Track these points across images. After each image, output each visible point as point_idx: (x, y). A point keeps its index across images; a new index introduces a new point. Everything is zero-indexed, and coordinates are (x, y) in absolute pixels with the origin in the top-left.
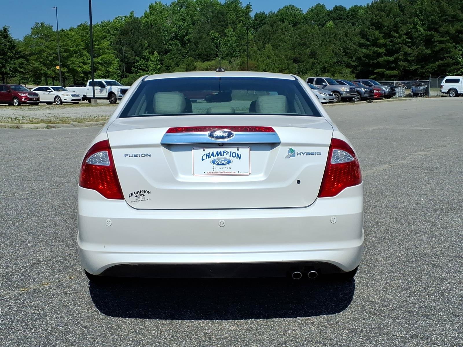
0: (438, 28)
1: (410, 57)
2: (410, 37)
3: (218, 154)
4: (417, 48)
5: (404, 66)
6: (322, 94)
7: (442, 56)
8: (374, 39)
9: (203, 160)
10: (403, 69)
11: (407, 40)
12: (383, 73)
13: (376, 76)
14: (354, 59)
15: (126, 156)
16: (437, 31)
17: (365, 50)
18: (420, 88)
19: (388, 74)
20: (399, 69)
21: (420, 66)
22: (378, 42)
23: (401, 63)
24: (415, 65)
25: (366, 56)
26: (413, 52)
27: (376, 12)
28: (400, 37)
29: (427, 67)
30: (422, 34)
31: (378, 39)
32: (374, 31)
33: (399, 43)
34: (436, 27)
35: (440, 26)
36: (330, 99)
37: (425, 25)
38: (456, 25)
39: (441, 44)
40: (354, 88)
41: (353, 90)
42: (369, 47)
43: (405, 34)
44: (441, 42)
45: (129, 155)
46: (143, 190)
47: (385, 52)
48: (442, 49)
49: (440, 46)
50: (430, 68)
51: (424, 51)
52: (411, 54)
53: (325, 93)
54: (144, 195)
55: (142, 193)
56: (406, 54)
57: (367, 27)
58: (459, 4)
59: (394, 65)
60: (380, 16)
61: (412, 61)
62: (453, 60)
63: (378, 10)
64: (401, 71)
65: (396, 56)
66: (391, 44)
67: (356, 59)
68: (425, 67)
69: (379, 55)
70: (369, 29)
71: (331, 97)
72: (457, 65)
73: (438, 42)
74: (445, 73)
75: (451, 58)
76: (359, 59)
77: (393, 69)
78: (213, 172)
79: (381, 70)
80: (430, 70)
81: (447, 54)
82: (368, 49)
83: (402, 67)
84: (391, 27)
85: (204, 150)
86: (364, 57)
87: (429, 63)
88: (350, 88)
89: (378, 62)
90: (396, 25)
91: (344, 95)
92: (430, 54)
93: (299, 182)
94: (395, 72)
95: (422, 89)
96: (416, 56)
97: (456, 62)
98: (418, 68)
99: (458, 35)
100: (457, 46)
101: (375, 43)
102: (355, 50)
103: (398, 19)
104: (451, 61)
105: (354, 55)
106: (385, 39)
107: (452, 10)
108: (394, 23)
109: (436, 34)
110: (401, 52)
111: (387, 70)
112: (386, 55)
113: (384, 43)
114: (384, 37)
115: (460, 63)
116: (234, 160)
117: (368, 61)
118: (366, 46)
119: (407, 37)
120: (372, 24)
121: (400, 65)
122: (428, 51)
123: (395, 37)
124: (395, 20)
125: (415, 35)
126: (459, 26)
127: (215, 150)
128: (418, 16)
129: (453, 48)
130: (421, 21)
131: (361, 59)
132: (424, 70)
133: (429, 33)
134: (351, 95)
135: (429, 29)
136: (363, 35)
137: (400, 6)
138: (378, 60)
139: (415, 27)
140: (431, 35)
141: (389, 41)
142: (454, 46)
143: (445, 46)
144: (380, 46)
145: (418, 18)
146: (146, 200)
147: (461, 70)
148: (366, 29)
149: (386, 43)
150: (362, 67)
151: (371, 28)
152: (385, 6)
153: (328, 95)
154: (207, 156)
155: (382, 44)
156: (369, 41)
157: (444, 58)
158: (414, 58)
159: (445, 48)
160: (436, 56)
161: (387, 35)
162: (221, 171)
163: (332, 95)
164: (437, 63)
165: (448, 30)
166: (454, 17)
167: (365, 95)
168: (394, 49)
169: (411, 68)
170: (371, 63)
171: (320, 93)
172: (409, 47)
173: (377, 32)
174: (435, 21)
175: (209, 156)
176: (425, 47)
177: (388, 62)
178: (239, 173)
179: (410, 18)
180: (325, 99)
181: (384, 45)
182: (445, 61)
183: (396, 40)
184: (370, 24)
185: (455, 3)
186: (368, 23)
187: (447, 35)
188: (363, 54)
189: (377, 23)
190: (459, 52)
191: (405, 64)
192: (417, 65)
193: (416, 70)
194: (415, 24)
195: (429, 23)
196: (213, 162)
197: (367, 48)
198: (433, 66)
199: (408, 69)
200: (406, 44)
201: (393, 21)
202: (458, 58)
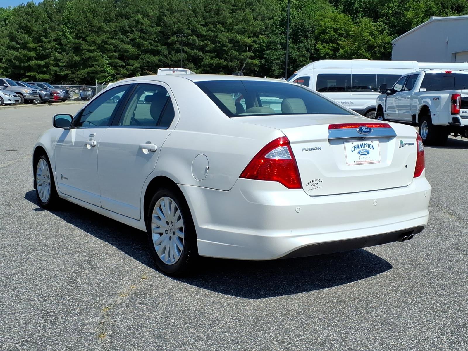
0: (86, 37)
1: (61, 63)
2: (60, 44)
3: (362, 146)
4: (67, 54)
5: (56, 71)
6: (7, 95)
7: (90, 64)
8: (24, 42)
9: (352, 151)
10: (54, 74)
11: (57, 46)
12: (35, 76)
13: (27, 79)
14: (4, 61)
15: (303, 150)
16: (84, 39)
17: (15, 53)
18: (87, 92)
19: (40, 78)
20: (50, 74)
21: (70, 72)
22: (28, 45)
23: (52, 68)
24: (66, 71)
25: (17, 58)
26: (64, 58)
27: (24, 16)
28: (49, 42)
29: (77, 73)
30: (71, 42)
31: (27, 43)
32: (24, 35)
33: (49, 49)
34: (84, 36)
35: (87, 36)
36: (16, 101)
37: (73, 33)
38: (102, 36)
39: (89, 52)
40: (36, 90)
41: (35, 92)
42: (19, 50)
43: (54, 40)
44: (88, 51)
45: (306, 149)
46: (317, 179)
47: (35, 56)
48: (90, 57)
49: (88, 55)
50: (80, 74)
51: (74, 57)
52: (61, 59)
53: (9, 95)
54: (317, 184)
55: (316, 182)
56: (56, 59)
57: (16, 30)
58: (104, 17)
59: (45, 69)
60: (28, 21)
61: (63, 66)
62: (101, 68)
63: (26, 14)
64: (52, 75)
65: (47, 60)
66: (41, 48)
67: (6, 60)
68: (75, 73)
69: (30, 59)
70: (18, 32)
71: (16, 99)
72: (104, 72)
73: (86, 51)
74: (94, 80)
75: (99, 66)
76: (9, 61)
77: (44, 73)
78: (360, 161)
79: (32, 73)
80: (80, 76)
81: (95, 62)
82: (18, 52)
83: (53, 71)
84: (40, 32)
85: (352, 143)
86: (14, 59)
87: (79, 69)
88: (33, 90)
89: (29, 65)
90: (45, 30)
91: (26, 97)
92: (79, 61)
93: (406, 166)
94: (47, 76)
95: (89, 94)
96: (66, 62)
97: (103, 70)
98: (69, 73)
99: (104, 45)
100: (103, 55)
101: (25, 47)
102: (5, 51)
103: (47, 25)
104: (99, 69)
105: (4, 56)
106: (35, 43)
107: (97, 22)
108: (43, 28)
109: (84, 43)
110: (52, 57)
111: (39, 73)
112: (36, 59)
113: (34, 47)
114: (34, 42)
115: (107, 71)
116: (371, 150)
117: (19, 64)
118: (16, 49)
119: (56, 43)
120: (21, 27)
121: (51, 70)
122: (78, 58)
123: (45, 43)
124: (43, 25)
125: (64, 41)
126: (104, 37)
127: (359, 143)
128: (66, 25)
129: (99, 57)
130: (69, 30)
131: (12, 62)
132: (74, 76)
133: (77, 41)
134: (34, 97)
135: (77, 38)
136: (12, 38)
137: (48, 13)
138: (29, 63)
139: (64, 35)
140: (80, 43)
141: (39, 46)
142: (101, 55)
143: (93, 55)
144: (30, 49)
145: (67, 26)
146: (319, 187)
147: (108, 77)
148: (15, 32)
149: (36, 48)
150: (13, 70)
151: (19, 31)
152: (33, 12)
153: (13, 97)
154: (355, 148)
155: (32, 48)
156: (18, 43)
157: (93, 65)
158: (64, 64)
159: (93, 57)
160: (85, 63)
161: (37, 40)
162: (364, 160)
163: (17, 97)
164: (87, 70)
165: (94, 39)
166: (99, 28)
167: (46, 98)
168: (44, 53)
169: (62, 74)
170: (22, 66)
171: (5, 94)
172: (60, 53)
173: (26, 36)
174: (82, 31)
175: (356, 148)
176: (74, 54)
177: (39, 66)
178: (374, 161)
179: (58, 25)
180: (10, 100)
181: (35, 49)
182: (93, 69)
183: (46, 45)
184: (18, 27)
185: (99, 15)
186: (16, 26)
187: (93, 45)
188: (13, 57)
189: (26, 27)
190: (106, 61)
191: (56, 69)
192: (67, 71)
193: (67, 75)
194: (64, 32)
195: (77, 32)
196: (359, 153)
197: (17, 50)
198: (82, 73)
199: (60, 74)
200: (56, 49)
201: (42, 26)
202: (105, 67)
